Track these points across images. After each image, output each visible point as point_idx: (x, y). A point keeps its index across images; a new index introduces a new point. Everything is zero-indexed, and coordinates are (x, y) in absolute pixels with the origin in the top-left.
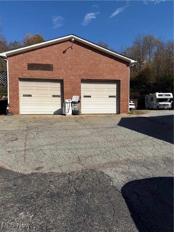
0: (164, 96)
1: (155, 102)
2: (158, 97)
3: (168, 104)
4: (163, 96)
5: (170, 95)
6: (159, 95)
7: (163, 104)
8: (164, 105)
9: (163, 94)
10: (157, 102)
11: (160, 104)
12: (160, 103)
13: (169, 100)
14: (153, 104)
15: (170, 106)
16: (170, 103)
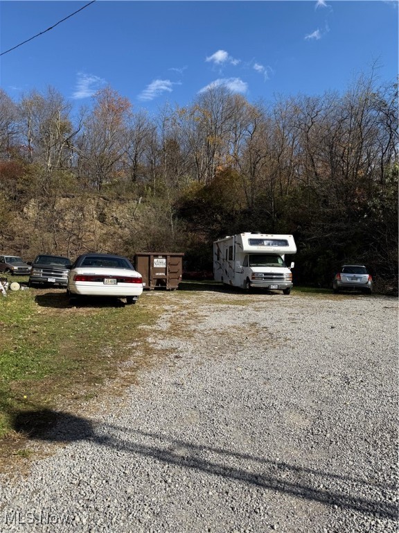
0: (269, 245)
1: (238, 264)
2: (247, 247)
3: (282, 274)
4: (265, 243)
5: (285, 243)
6: (253, 242)
7: (265, 274)
8: (269, 276)
9: (264, 236)
10: (245, 265)
11: (254, 274)
12: (256, 269)
13: (283, 257)
14: (234, 271)
15: (287, 282)
16: (286, 271)
